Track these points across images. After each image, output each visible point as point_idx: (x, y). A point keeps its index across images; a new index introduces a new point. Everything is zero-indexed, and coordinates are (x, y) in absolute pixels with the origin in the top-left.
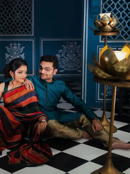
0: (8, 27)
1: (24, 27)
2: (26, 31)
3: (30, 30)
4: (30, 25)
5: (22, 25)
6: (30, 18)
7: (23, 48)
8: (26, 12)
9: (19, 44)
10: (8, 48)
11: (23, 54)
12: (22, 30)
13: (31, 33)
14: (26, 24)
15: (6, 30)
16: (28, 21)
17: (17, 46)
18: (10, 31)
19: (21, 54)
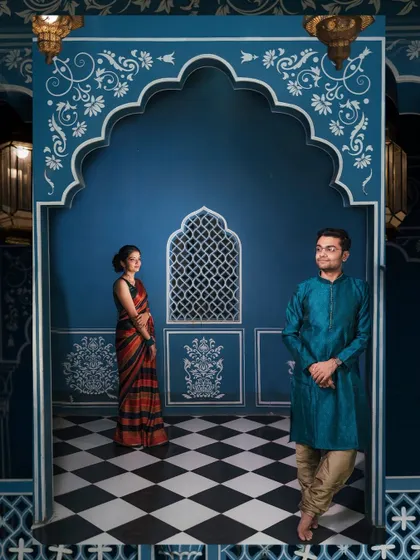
0: (190, 307)
1: (222, 307)
2: (225, 314)
3: (233, 312)
4: (234, 302)
5: (217, 302)
6: (234, 288)
7: (219, 348)
8: (226, 276)
9: (212, 341)
10: (188, 348)
11: (220, 361)
12: (217, 312)
13: (237, 319)
14: (226, 300)
15: (185, 312)
16: (230, 295)
17: (208, 343)
18: (193, 314)
19: (217, 360)
